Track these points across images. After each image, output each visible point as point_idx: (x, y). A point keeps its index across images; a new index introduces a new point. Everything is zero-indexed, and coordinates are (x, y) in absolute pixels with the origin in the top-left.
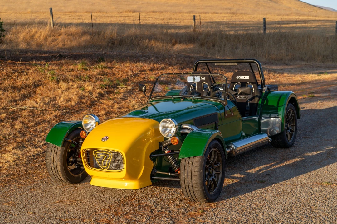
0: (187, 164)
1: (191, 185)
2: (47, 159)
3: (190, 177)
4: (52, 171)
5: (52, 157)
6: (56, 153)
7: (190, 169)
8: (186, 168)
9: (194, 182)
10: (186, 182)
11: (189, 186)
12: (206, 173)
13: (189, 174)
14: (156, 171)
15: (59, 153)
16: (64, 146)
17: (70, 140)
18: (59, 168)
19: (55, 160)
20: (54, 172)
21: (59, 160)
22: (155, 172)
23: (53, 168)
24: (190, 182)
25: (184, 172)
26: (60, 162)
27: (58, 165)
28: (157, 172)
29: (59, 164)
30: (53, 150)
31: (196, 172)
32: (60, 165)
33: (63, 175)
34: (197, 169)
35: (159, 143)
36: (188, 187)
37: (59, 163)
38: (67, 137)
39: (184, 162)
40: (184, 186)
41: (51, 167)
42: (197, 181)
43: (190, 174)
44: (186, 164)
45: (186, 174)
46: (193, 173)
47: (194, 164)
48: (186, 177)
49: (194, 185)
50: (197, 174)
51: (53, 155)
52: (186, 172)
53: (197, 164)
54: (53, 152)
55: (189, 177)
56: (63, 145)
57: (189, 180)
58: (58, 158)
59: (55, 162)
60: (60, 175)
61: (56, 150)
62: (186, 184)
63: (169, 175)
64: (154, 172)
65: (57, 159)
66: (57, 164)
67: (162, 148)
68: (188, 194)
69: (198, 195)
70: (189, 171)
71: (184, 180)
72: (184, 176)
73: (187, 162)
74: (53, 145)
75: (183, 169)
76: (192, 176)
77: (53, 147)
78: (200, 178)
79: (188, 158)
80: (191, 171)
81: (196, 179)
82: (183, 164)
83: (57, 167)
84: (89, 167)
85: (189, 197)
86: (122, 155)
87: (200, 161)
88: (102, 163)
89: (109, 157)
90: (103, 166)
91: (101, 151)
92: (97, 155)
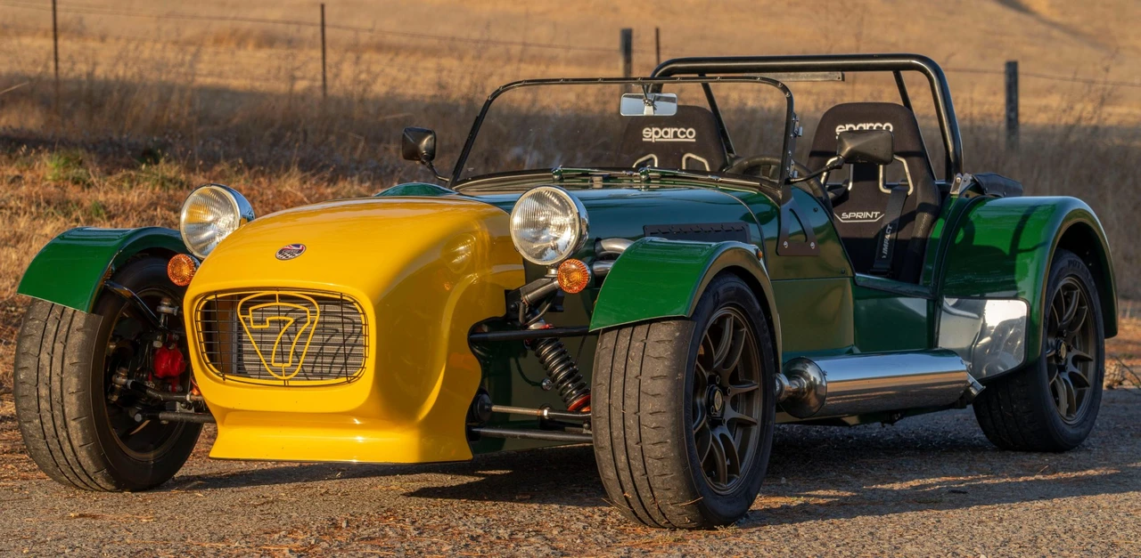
0: (624, 353)
1: (635, 434)
2: (22, 369)
3: (631, 403)
4: (37, 422)
5: (45, 357)
6: (63, 339)
7: (634, 371)
8: (619, 366)
9: (649, 421)
10: (617, 423)
11: (629, 442)
12: (698, 400)
13: (628, 390)
14: (490, 405)
15: (77, 338)
16: (100, 314)
17: (125, 291)
18: (72, 405)
19: (59, 371)
20: (49, 425)
21: (76, 369)
22: (486, 407)
23: (44, 406)
24: (631, 422)
25: (607, 385)
26: (77, 377)
27: (71, 391)
28: (494, 408)
29: (73, 383)
30: (52, 328)
31: (659, 382)
32: (78, 390)
33: (85, 439)
34: (661, 368)
35: (507, 292)
36: (623, 446)
37: (74, 380)
38: (115, 276)
39: (611, 346)
40: (607, 444)
42: (660, 417)
43: (632, 390)
44: (617, 352)
45: (617, 391)
46: (648, 384)
47: (650, 351)
48: (617, 402)
49: (650, 435)
50: (660, 387)
51: (50, 350)
52: (618, 381)
53: (664, 350)
54: (51, 337)
55: (628, 402)
56: (96, 309)
57: (630, 411)
58: (73, 358)
59: (55, 379)
60: (73, 436)
61: (65, 329)
62: (615, 434)
63: (542, 417)
64: (482, 407)
65: (67, 362)
66: (65, 386)
67: (517, 310)
68: (622, 478)
69: (664, 478)
70: (630, 378)
71: (607, 414)
72: (607, 400)
73: (624, 342)
74: (50, 305)
75: (605, 371)
76: (642, 395)
77: (51, 316)
78: (672, 403)
79: (626, 330)
80: (636, 377)
81: (657, 408)
82: (604, 352)
83: (62, 401)
84: (217, 371)
85: (626, 494)
86: (361, 311)
87: (676, 338)
88: (274, 350)
89: (306, 322)
90: (275, 362)
91: (272, 298)
92: (253, 315)
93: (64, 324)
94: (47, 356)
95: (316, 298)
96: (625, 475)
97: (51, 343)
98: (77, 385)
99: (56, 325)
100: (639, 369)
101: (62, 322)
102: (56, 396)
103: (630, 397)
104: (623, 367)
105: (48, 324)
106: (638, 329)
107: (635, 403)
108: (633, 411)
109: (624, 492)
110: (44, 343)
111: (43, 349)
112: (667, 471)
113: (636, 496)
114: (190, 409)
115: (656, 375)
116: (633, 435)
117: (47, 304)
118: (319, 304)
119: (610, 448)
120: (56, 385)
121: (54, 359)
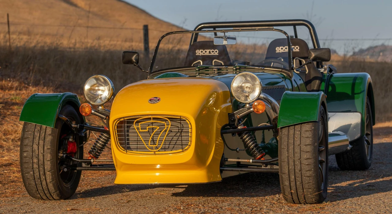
0: (292, 136)
1: (299, 167)
2: (25, 151)
3: (297, 155)
4: (32, 172)
5: (35, 147)
6: (43, 139)
7: (298, 142)
8: (291, 141)
9: (305, 162)
10: (291, 163)
11: (296, 170)
13: (296, 150)
15: (49, 138)
17: (64, 117)
18: (48, 165)
19: (42, 152)
21: (49, 151)
23: (35, 166)
24: (297, 163)
25: (287, 149)
26: (51, 154)
27: (48, 159)
28: (229, 160)
30: (37, 134)
31: (309, 147)
32: (51, 160)
33: (53, 179)
34: (309, 141)
35: (229, 114)
36: (293, 172)
37: (49, 155)
39: (286, 133)
40: (287, 172)
41: (31, 165)
42: (310, 161)
43: (297, 150)
45: (291, 151)
46: (304, 148)
47: (303, 135)
48: (291, 155)
49: (305, 168)
50: (309, 148)
51: (37, 144)
52: (291, 147)
53: (309, 134)
54: (37, 138)
55: (296, 155)
56: (55, 126)
57: (296, 159)
58: (48, 146)
59: (41, 155)
60: (47, 178)
61: (43, 135)
62: (290, 168)
65: (46, 148)
66: (45, 157)
67: (234, 121)
68: (292, 185)
69: (309, 184)
70: (296, 145)
71: (287, 160)
72: (287, 155)
73: (292, 132)
74: (34, 125)
75: (285, 143)
76: (302, 152)
77: (36, 130)
78: (314, 155)
79: (292, 127)
80: (299, 145)
81: (308, 157)
82: (283, 136)
83: (44, 164)
84: (124, 149)
85: (292, 191)
86: (189, 123)
87: (313, 129)
88: (150, 140)
89: (165, 128)
90: (150, 145)
91: (150, 119)
92: (141, 126)
93: (43, 133)
94: (37, 146)
95: (169, 118)
96: (293, 184)
97: (38, 141)
98: (50, 157)
99: (39, 134)
100: (299, 142)
101: (41, 132)
102: (41, 162)
103: (296, 153)
104: (293, 141)
105: (35, 133)
106: (297, 126)
107: (299, 155)
108: (298, 158)
109: (291, 190)
110: (34, 141)
111: (34, 143)
112: (311, 181)
113: (296, 192)
114: (89, 165)
115: (307, 144)
116: (298, 168)
117: (33, 125)
118: (170, 121)
119: (288, 173)
120: (41, 157)
121: (40, 147)
